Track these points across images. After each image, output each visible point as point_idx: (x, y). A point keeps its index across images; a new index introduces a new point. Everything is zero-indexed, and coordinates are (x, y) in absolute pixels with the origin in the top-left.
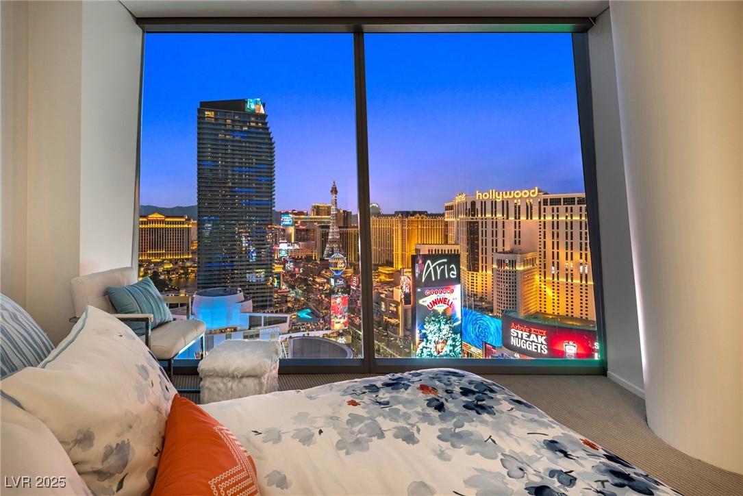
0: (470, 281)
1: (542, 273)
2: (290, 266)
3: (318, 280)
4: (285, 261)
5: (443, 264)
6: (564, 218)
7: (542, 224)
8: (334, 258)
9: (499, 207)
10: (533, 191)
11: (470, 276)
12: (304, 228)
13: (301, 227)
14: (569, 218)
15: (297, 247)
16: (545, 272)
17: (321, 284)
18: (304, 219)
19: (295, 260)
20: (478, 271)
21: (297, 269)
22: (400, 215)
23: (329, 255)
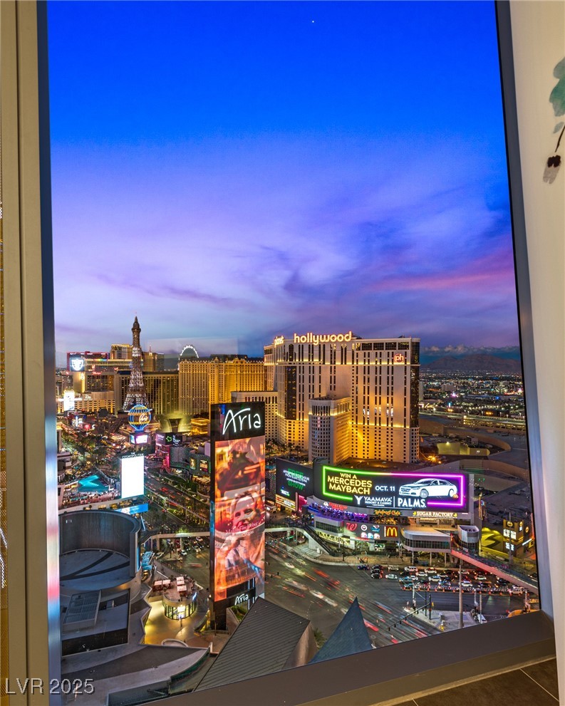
0: (288, 429)
1: (355, 418)
2: (78, 422)
3: (114, 438)
4: (72, 417)
5: (246, 413)
6: (374, 363)
7: (355, 369)
8: (135, 411)
9: (316, 352)
10: (347, 335)
11: (288, 424)
12: (99, 374)
13: (95, 373)
14: (378, 363)
15: (88, 397)
16: (357, 417)
17: (118, 443)
18: (101, 362)
19: (86, 415)
20: (295, 419)
21: (87, 426)
22: (216, 359)
23: (129, 407)
